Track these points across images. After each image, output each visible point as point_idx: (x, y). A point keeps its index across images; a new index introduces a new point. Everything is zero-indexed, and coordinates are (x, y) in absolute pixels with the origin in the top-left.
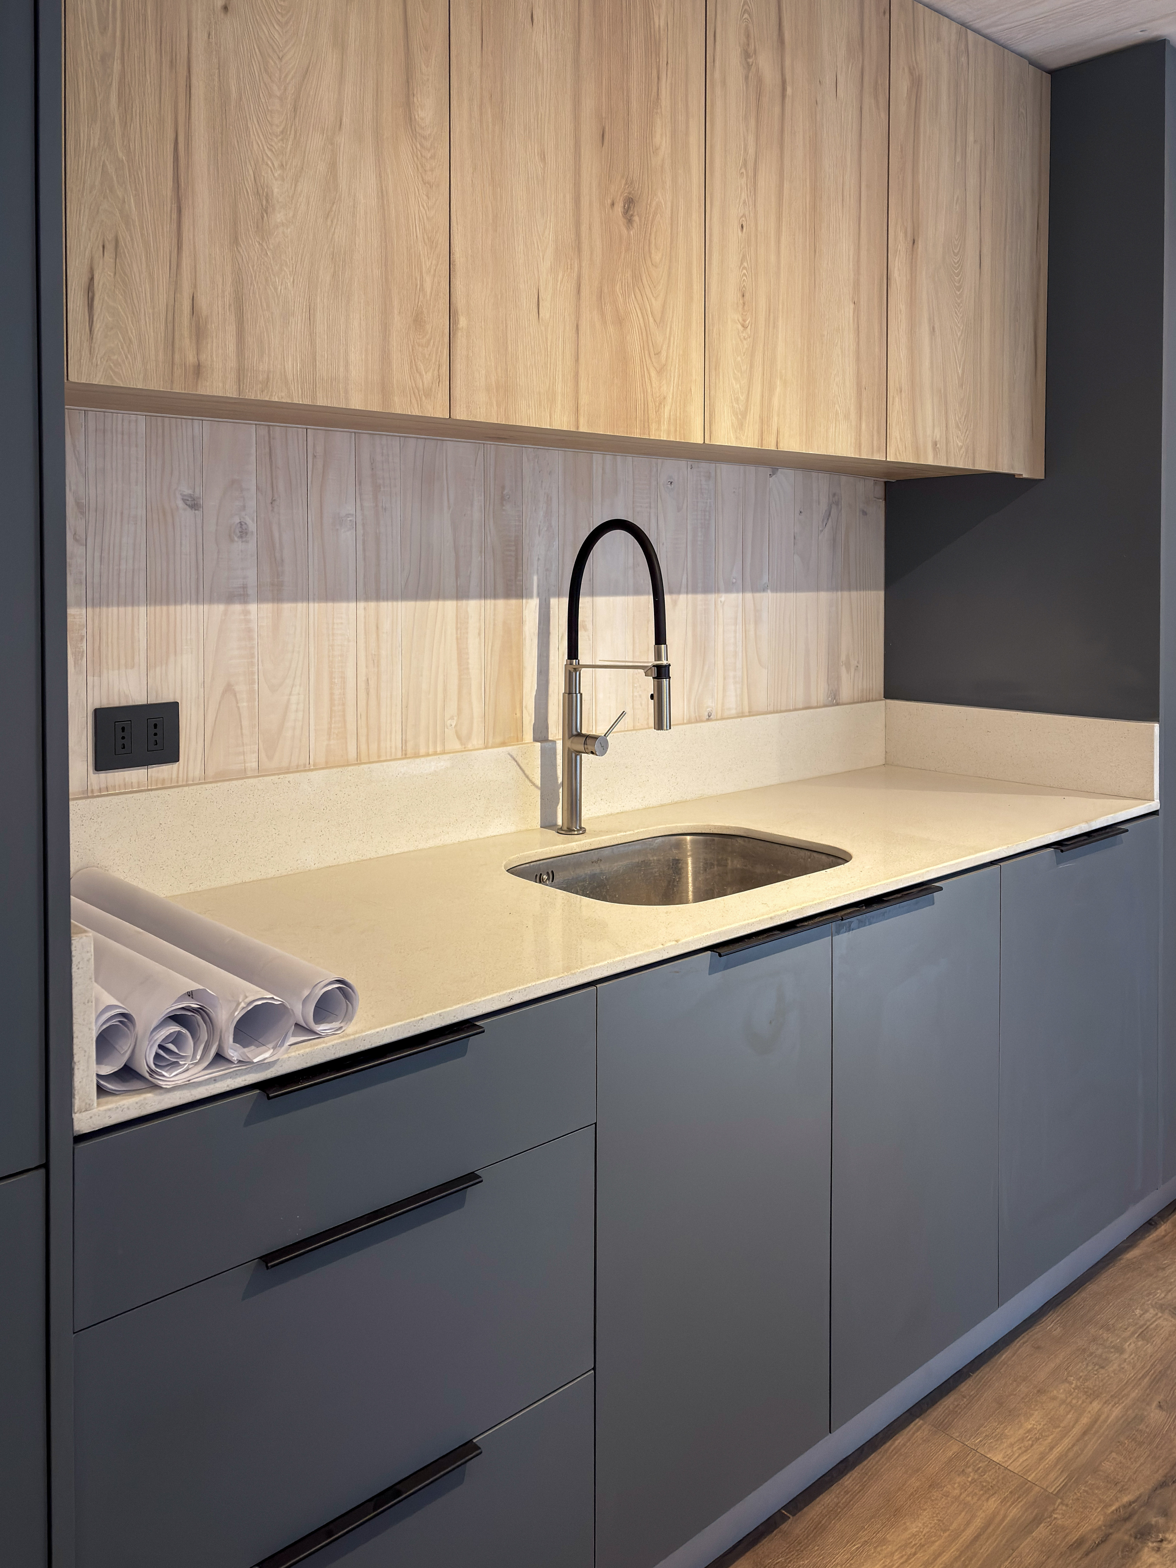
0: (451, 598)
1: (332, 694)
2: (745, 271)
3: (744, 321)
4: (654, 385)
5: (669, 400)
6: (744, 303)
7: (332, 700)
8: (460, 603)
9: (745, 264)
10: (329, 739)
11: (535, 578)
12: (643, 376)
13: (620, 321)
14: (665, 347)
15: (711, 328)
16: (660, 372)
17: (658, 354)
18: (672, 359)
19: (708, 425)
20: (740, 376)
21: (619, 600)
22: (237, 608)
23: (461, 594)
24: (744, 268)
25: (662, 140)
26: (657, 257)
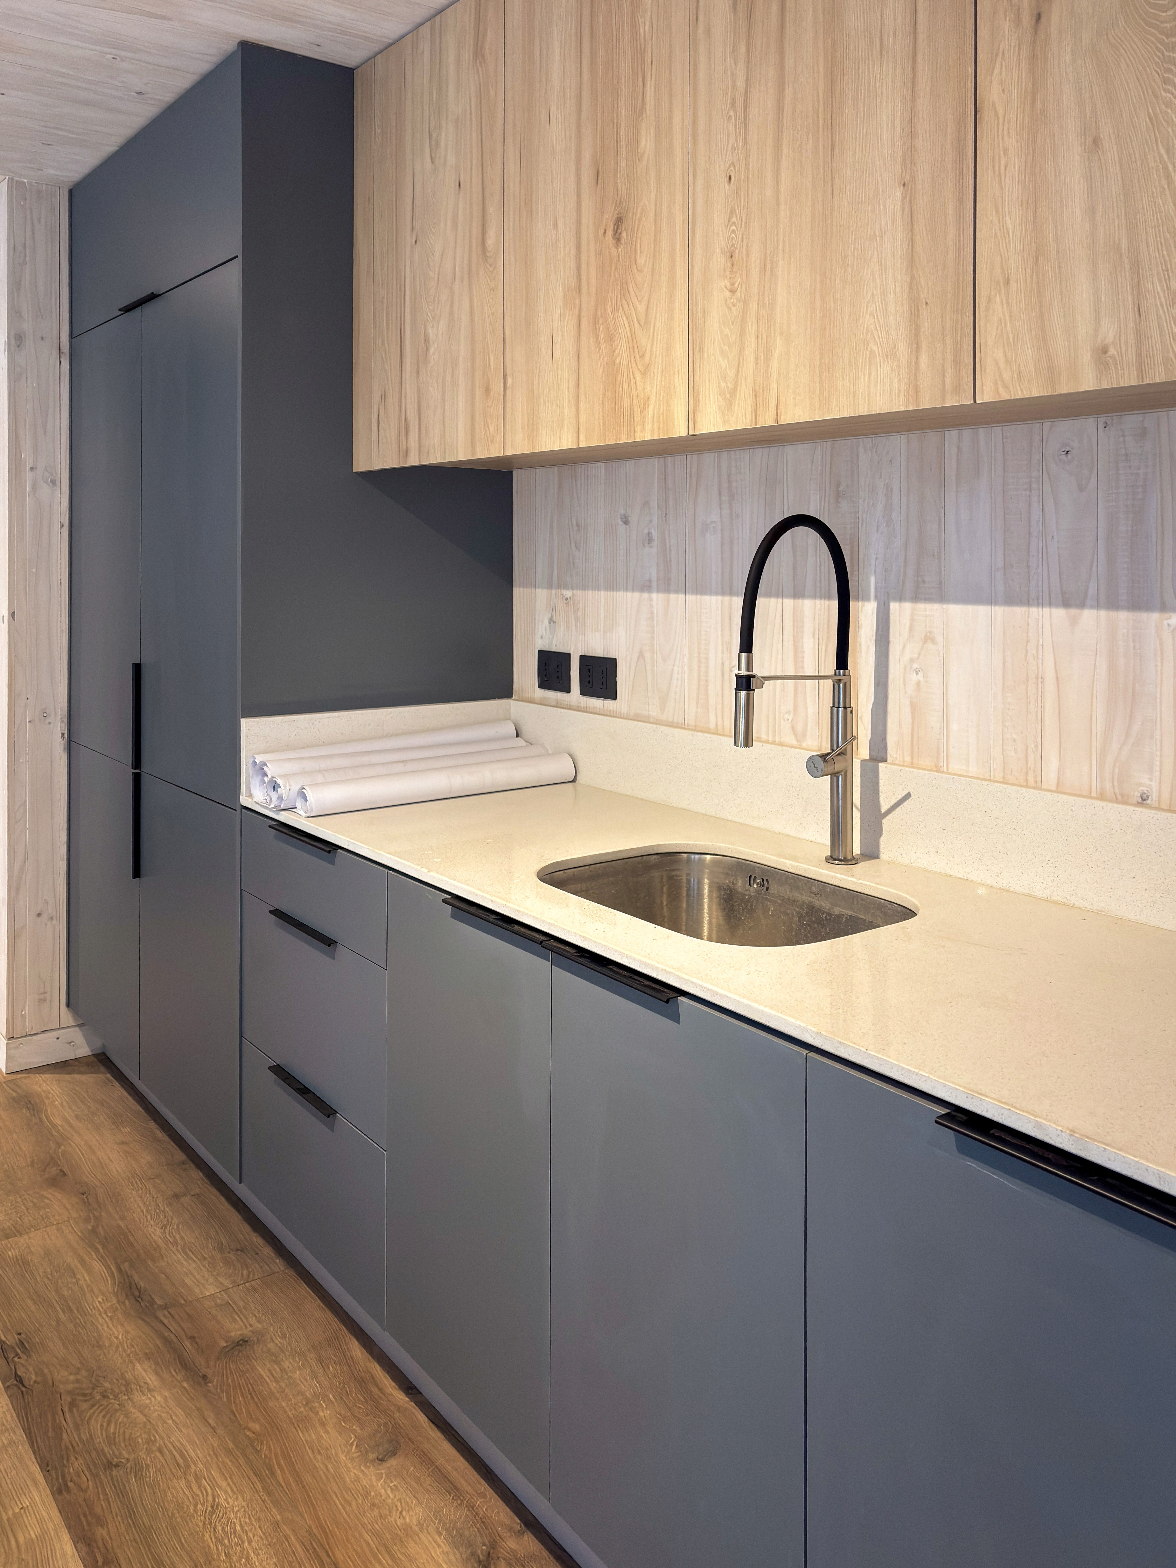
0: (789, 596)
1: (699, 671)
2: (733, 228)
3: (733, 284)
4: (639, 388)
5: (653, 398)
6: (732, 265)
7: (699, 675)
8: (797, 601)
9: (734, 219)
10: (697, 708)
11: (873, 580)
12: (629, 383)
13: (610, 338)
14: (649, 348)
15: (695, 308)
16: (644, 374)
17: (642, 356)
18: (656, 356)
19: (692, 414)
20: (728, 349)
21: (982, 610)
22: (646, 595)
23: (798, 594)
24: (734, 223)
25: (647, 143)
26: (641, 261)
